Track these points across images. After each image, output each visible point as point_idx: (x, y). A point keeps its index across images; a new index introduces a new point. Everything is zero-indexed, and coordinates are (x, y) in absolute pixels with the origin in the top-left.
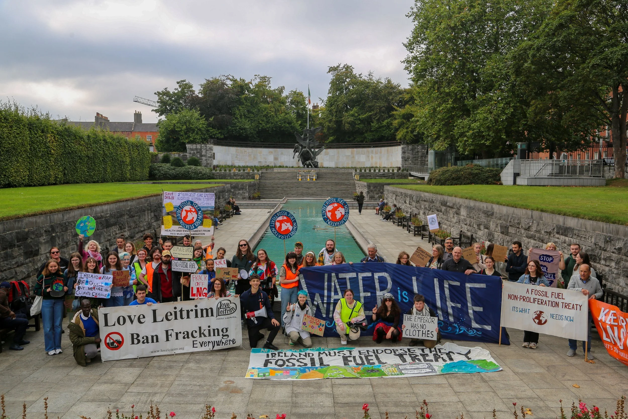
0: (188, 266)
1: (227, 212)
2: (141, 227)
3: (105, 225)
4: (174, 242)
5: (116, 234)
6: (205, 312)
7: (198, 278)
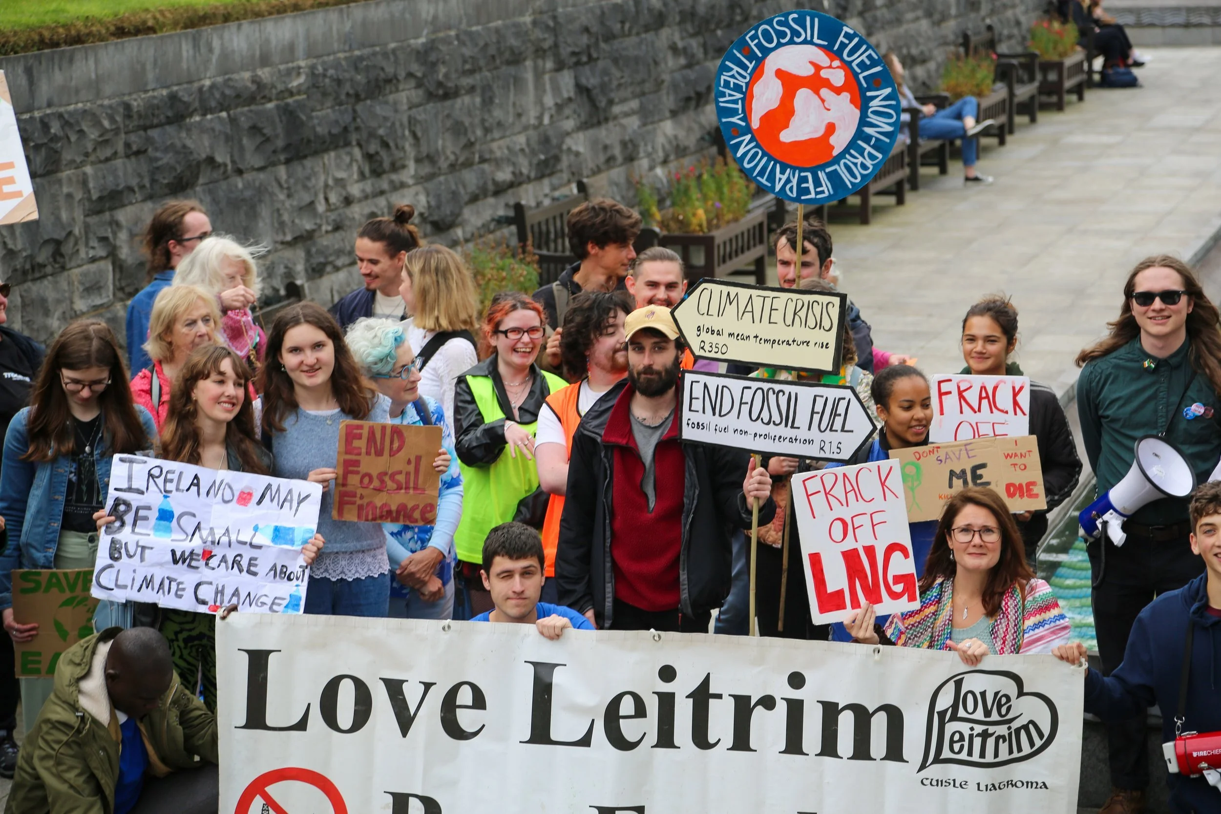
0: (802, 419)
1: (1046, 67)
2: (497, 163)
3: (280, 143)
4: (699, 259)
5: (348, 201)
6: (846, 723)
7: (839, 491)
